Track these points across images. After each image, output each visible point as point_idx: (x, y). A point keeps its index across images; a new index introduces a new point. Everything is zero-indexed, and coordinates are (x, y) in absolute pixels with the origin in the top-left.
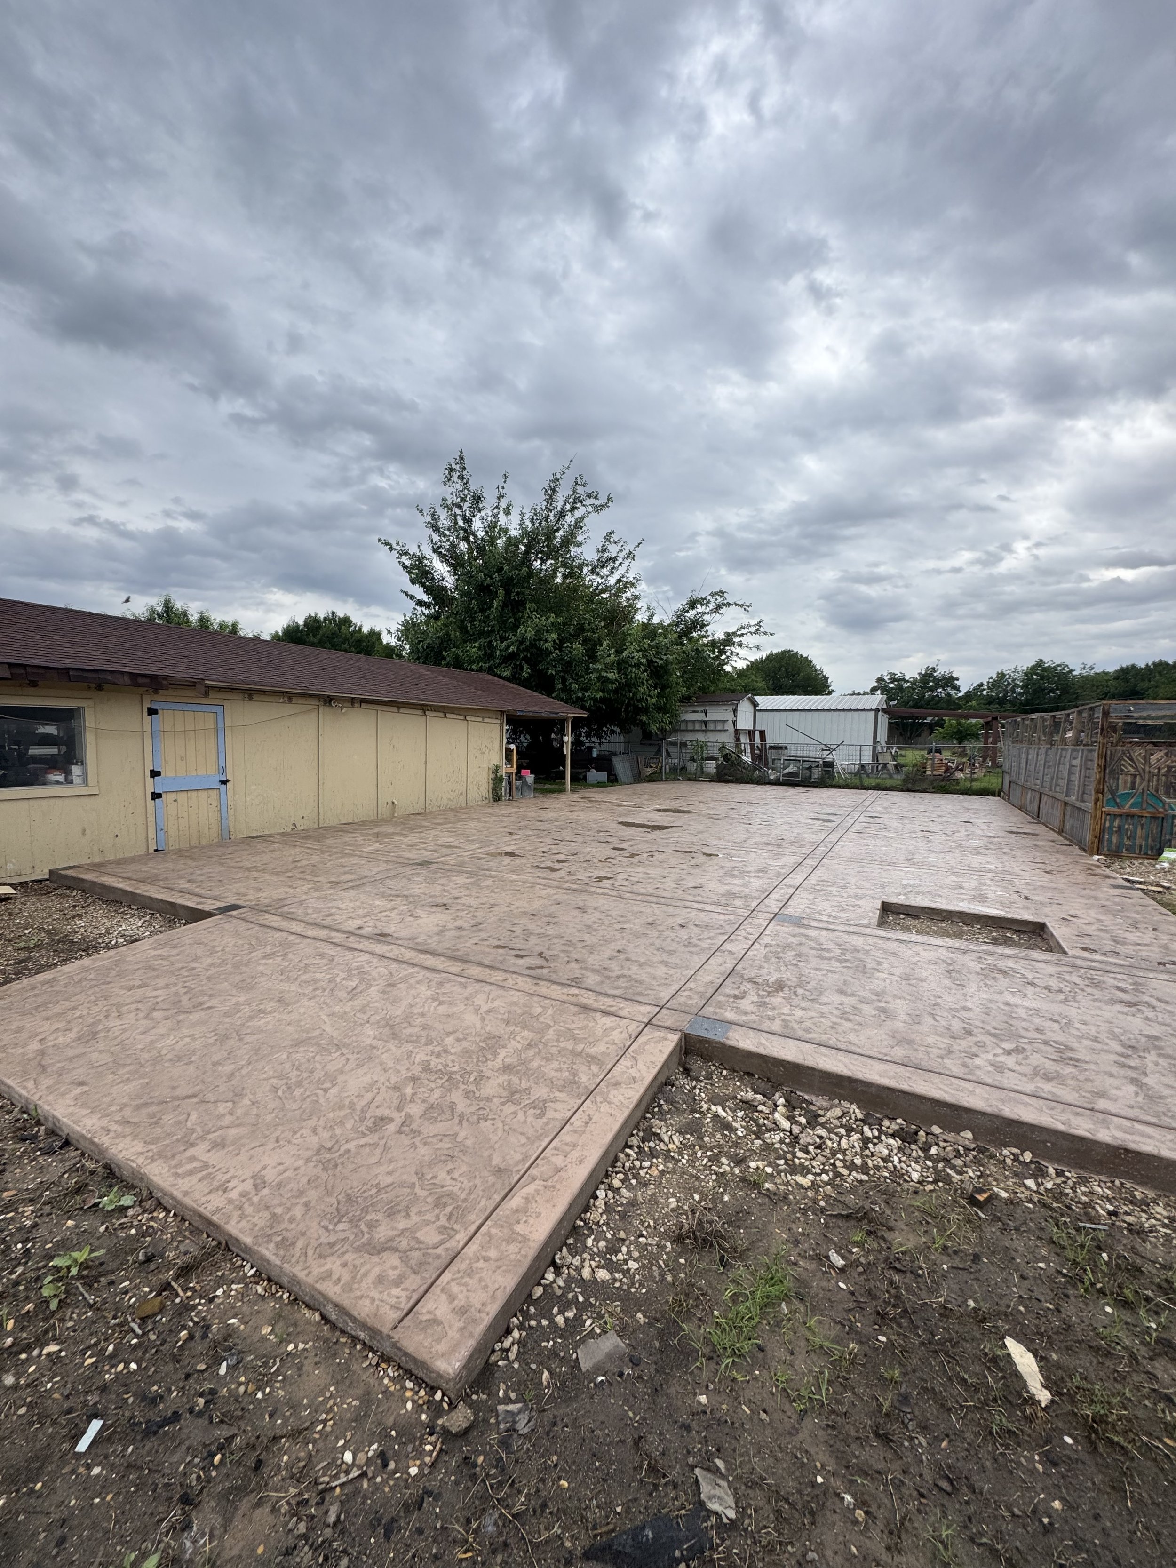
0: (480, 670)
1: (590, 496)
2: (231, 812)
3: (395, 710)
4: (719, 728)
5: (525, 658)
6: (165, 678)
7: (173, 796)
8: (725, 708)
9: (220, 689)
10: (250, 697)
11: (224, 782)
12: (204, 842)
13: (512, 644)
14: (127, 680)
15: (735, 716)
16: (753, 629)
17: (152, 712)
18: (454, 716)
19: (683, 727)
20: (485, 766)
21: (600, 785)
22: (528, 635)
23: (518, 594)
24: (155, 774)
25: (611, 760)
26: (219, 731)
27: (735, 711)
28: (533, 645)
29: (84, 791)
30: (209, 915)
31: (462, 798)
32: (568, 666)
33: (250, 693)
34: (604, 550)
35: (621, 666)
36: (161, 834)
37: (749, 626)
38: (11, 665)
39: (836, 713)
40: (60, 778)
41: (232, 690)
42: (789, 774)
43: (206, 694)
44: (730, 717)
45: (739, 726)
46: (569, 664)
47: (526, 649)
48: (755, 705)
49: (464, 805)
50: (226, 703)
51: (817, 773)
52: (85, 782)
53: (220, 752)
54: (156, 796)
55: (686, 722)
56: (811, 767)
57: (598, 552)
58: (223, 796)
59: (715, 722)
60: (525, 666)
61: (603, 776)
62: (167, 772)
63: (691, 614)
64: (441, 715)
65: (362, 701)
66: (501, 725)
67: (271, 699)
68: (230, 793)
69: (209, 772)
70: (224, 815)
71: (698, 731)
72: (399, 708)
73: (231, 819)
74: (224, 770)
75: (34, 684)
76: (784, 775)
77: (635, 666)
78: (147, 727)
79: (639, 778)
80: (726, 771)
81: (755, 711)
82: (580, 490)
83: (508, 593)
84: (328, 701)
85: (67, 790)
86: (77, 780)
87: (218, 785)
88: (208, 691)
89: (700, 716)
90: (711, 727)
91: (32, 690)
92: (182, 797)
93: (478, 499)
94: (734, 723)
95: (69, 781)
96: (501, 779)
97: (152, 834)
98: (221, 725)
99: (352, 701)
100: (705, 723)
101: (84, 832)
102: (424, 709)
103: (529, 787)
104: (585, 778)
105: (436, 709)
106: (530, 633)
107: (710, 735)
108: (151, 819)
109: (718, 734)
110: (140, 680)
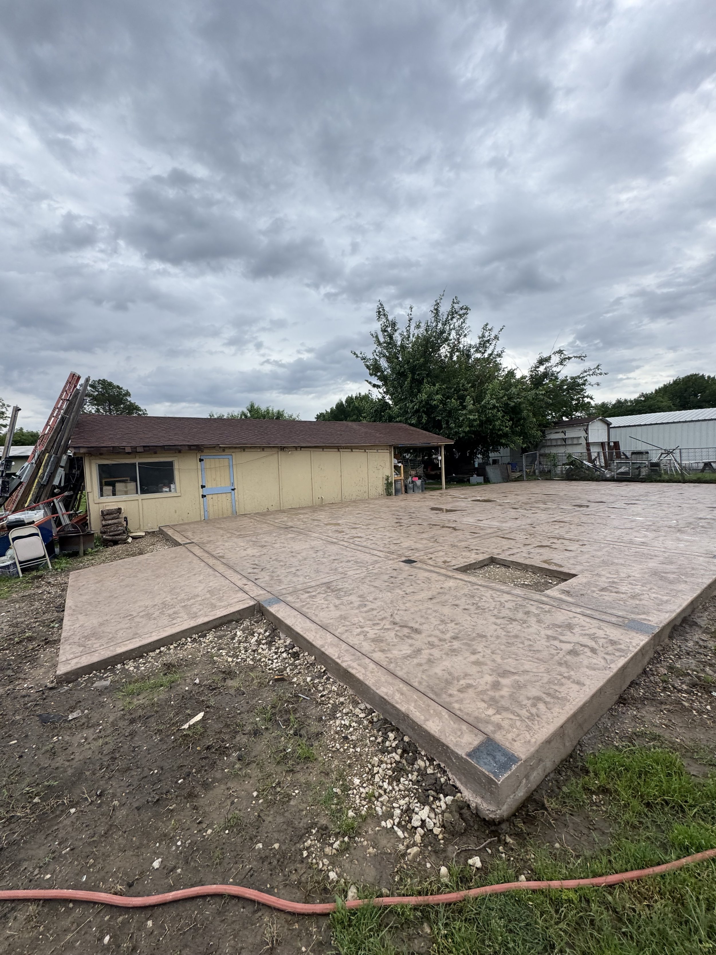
0: (400, 422)
1: (461, 309)
2: (237, 503)
3: (321, 450)
4: (575, 443)
5: (423, 411)
6: (202, 445)
7: (210, 496)
8: (579, 428)
9: (230, 448)
10: (244, 450)
11: (233, 490)
12: (225, 516)
13: (416, 404)
14: (187, 448)
15: (587, 434)
16: (591, 373)
17: (201, 460)
18: (358, 450)
19: (549, 443)
20: (381, 476)
21: (478, 484)
22: (423, 398)
23: (418, 375)
24: (203, 487)
25: (485, 469)
26: (230, 467)
27: (586, 431)
28: (427, 403)
29: (175, 495)
30: (180, 545)
31: (366, 495)
32: (450, 413)
33: (243, 449)
34: (483, 336)
35: (482, 410)
36: (206, 513)
37: (590, 370)
38: (144, 446)
39: (692, 423)
40: (167, 490)
41: (236, 448)
42: (622, 473)
43: (224, 451)
44: (583, 434)
45: (590, 441)
46: (450, 412)
47: (423, 406)
48: (608, 424)
49: (367, 498)
50: (233, 454)
51: (644, 472)
52: (176, 491)
53: (231, 476)
54: (203, 496)
55: (550, 439)
56: (639, 467)
57: (480, 338)
58: (233, 496)
59: (573, 438)
60: (424, 416)
61: (481, 479)
62: (208, 486)
63: (542, 369)
64: (350, 450)
65: (301, 447)
66: (390, 453)
67: (252, 450)
68: (236, 495)
69: (225, 484)
70: (234, 504)
71: (560, 445)
72: (323, 449)
73: (237, 506)
74: (233, 484)
75: (155, 453)
76: (618, 474)
77: (491, 409)
78: (199, 467)
79: (507, 479)
80: (573, 473)
81: (609, 428)
82: (456, 306)
83: (413, 374)
84: (282, 449)
85: (169, 495)
86: (173, 490)
87: (231, 491)
88: (224, 449)
89: (561, 436)
90: (569, 442)
91: (155, 455)
92: (215, 497)
93: (394, 324)
94: (586, 439)
95: (170, 491)
96: (391, 484)
97: (202, 513)
98: (231, 464)
99: (296, 448)
100: (565, 440)
101: (176, 512)
102: (339, 448)
103: (418, 487)
104: (469, 481)
105: (346, 448)
106: (424, 396)
107: (568, 447)
108: (202, 506)
109: (574, 447)
110: (192, 447)
